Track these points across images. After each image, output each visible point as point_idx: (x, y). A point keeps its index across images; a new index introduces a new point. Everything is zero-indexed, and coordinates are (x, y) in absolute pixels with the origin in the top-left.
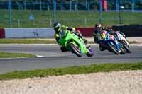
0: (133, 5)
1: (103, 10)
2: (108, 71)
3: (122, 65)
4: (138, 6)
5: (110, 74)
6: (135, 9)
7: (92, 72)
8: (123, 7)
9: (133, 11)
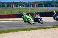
0: (25, 5)
1: (13, 7)
2: (13, 32)
3: (19, 29)
4: (26, 6)
5: (14, 33)
6: (25, 7)
7: (7, 33)
8: (20, 6)
9: (25, 8)
